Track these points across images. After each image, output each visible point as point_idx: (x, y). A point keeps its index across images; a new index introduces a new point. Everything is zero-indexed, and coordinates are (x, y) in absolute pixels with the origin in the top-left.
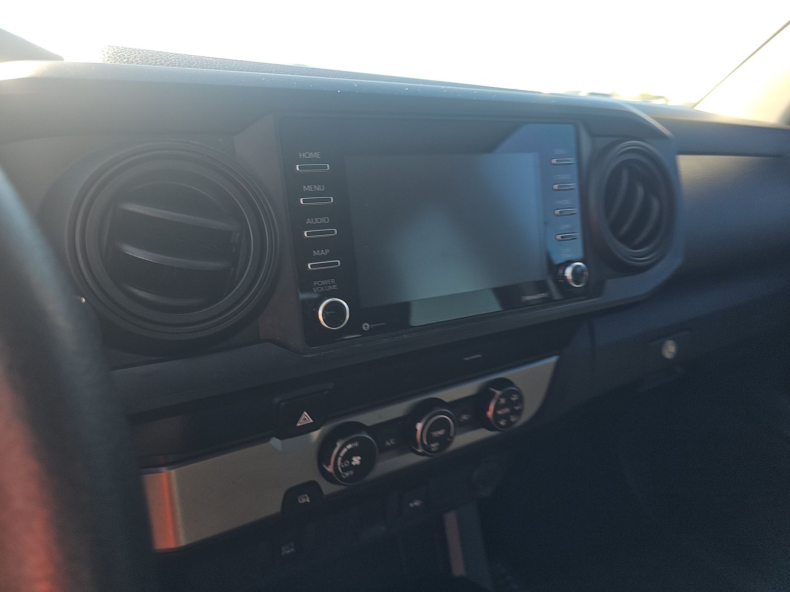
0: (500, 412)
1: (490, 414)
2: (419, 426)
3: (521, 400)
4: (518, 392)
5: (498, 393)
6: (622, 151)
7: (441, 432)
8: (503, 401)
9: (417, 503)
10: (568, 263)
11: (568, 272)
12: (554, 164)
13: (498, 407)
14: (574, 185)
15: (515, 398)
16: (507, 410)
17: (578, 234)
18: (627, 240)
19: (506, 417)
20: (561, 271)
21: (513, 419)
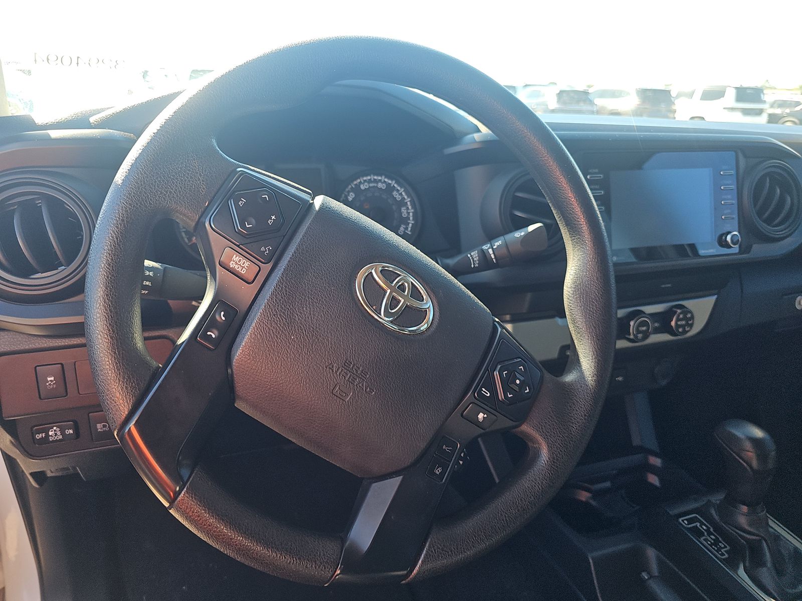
0: (679, 323)
1: (673, 323)
2: (632, 323)
3: (692, 318)
4: (690, 312)
5: (679, 311)
6: (767, 166)
7: (644, 328)
8: (681, 316)
9: (620, 379)
10: (729, 233)
11: (729, 238)
12: (721, 174)
13: (678, 320)
14: (733, 187)
15: (689, 315)
16: (684, 322)
17: (735, 216)
18: (769, 221)
19: (683, 326)
20: (724, 238)
21: (687, 329)
